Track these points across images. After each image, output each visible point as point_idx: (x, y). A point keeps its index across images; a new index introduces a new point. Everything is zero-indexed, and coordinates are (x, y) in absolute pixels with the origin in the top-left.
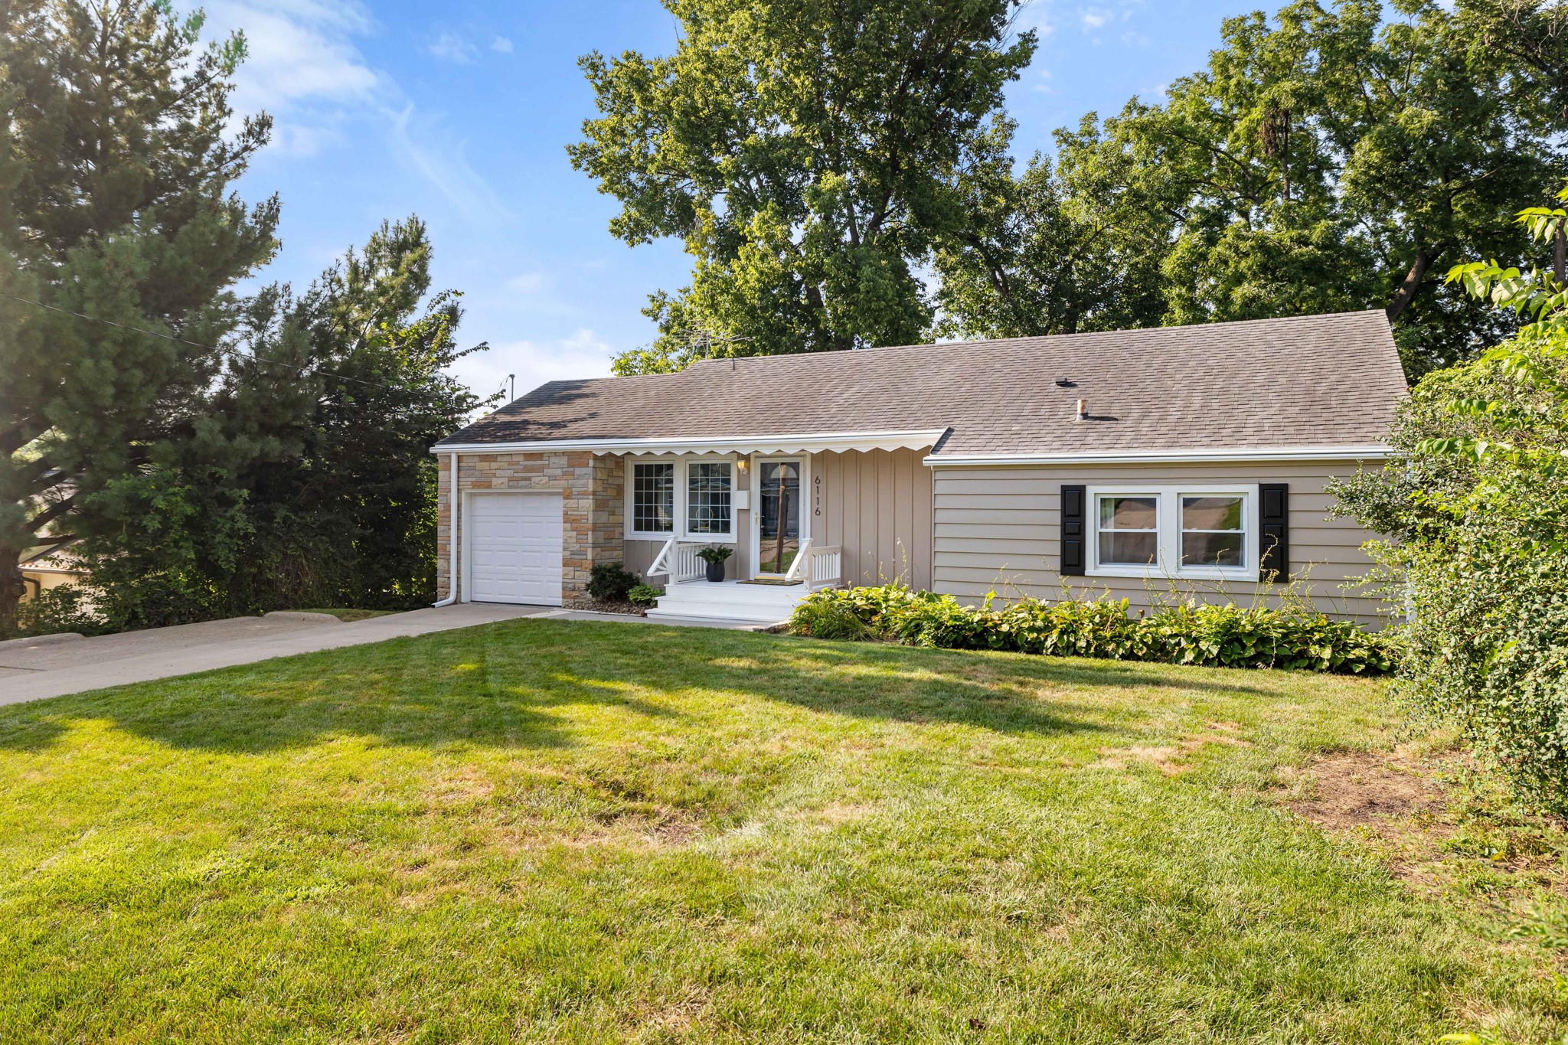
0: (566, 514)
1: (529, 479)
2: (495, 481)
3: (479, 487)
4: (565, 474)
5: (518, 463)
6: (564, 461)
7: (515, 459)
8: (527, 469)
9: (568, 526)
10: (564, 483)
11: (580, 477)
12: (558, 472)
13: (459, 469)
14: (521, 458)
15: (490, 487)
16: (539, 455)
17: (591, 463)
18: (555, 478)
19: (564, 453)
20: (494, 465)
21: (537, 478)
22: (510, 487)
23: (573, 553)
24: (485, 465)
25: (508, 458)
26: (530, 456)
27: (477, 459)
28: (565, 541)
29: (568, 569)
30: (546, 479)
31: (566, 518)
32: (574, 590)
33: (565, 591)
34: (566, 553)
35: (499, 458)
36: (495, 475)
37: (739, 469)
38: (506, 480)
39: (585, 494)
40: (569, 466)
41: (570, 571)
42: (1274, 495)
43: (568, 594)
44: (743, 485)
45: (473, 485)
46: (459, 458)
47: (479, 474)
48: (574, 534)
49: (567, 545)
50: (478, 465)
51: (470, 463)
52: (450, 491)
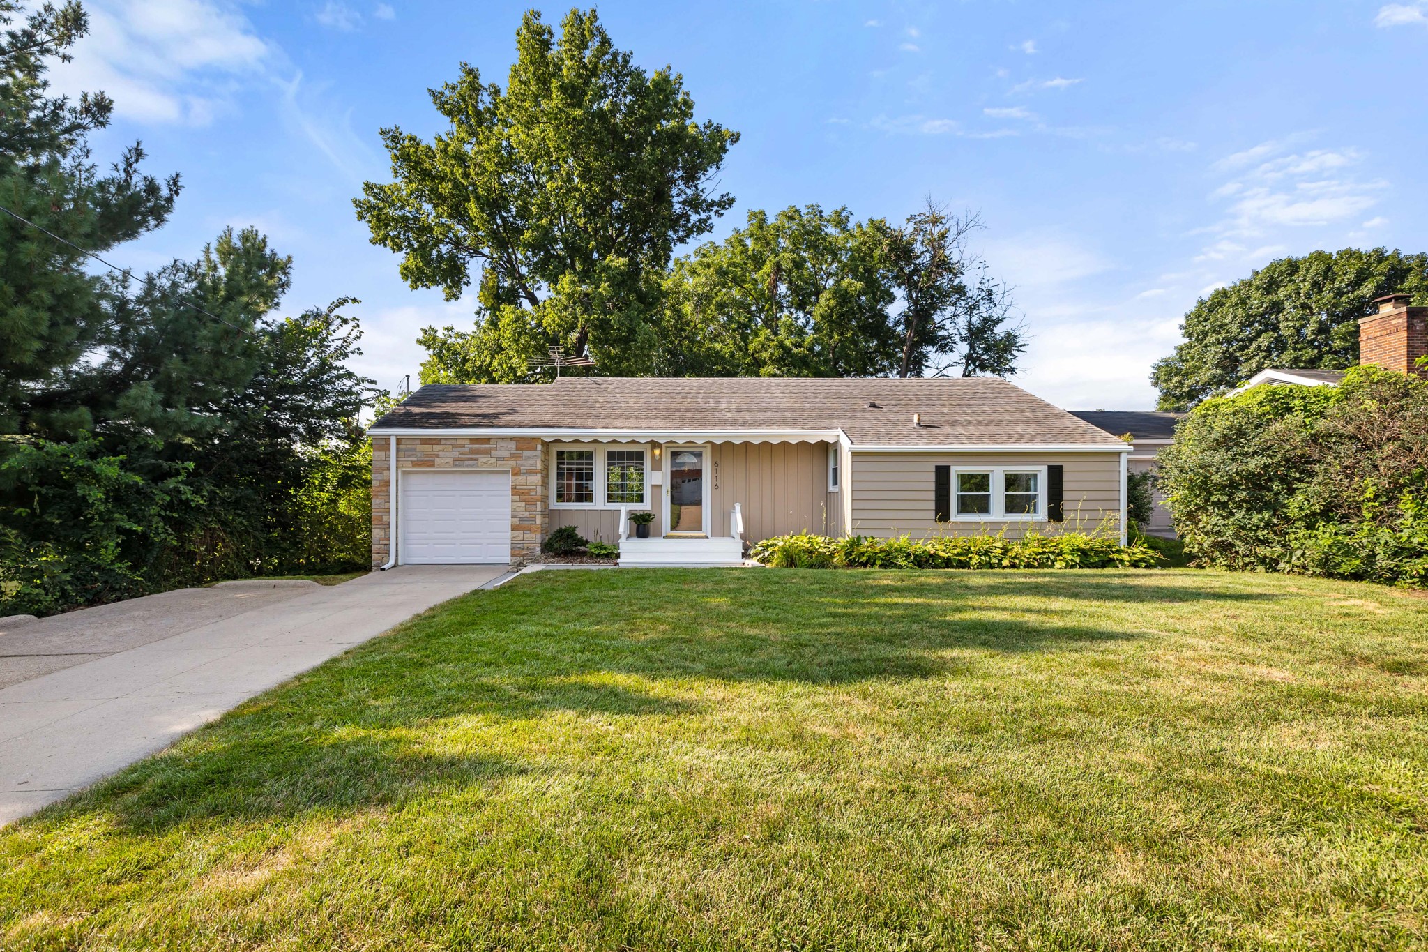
0: (514, 488)
1: (476, 459)
2: (438, 461)
3: (420, 466)
4: (513, 456)
5: (463, 446)
6: (513, 445)
7: (460, 442)
8: (472, 451)
9: (517, 498)
10: (513, 463)
11: (528, 458)
12: (507, 454)
13: (398, 450)
14: (468, 442)
15: (433, 466)
16: (487, 440)
17: (539, 447)
18: (503, 459)
19: (512, 439)
20: (436, 447)
21: (483, 459)
22: (455, 466)
23: (521, 520)
24: (428, 447)
25: (454, 442)
26: (475, 441)
27: (418, 442)
28: (514, 510)
29: (517, 533)
30: (494, 460)
31: (515, 491)
32: (523, 549)
33: (515, 550)
34: (515, 520)
35: (443, 442)
36: (438, 456)
37: (653, 456)
38: (450, 460)
39: (534, 472)
40: (517, 450)
41: (519, 534)
42: (1056, 475)
43: (517, 552)
44: (657, 466)
45: (415, 464)
46: (398, 441)
47: (419, 454)
48: (523, 504)
49: (516, 514)
50: (420, 447)
51: (410, 445)
52: (389, 469)
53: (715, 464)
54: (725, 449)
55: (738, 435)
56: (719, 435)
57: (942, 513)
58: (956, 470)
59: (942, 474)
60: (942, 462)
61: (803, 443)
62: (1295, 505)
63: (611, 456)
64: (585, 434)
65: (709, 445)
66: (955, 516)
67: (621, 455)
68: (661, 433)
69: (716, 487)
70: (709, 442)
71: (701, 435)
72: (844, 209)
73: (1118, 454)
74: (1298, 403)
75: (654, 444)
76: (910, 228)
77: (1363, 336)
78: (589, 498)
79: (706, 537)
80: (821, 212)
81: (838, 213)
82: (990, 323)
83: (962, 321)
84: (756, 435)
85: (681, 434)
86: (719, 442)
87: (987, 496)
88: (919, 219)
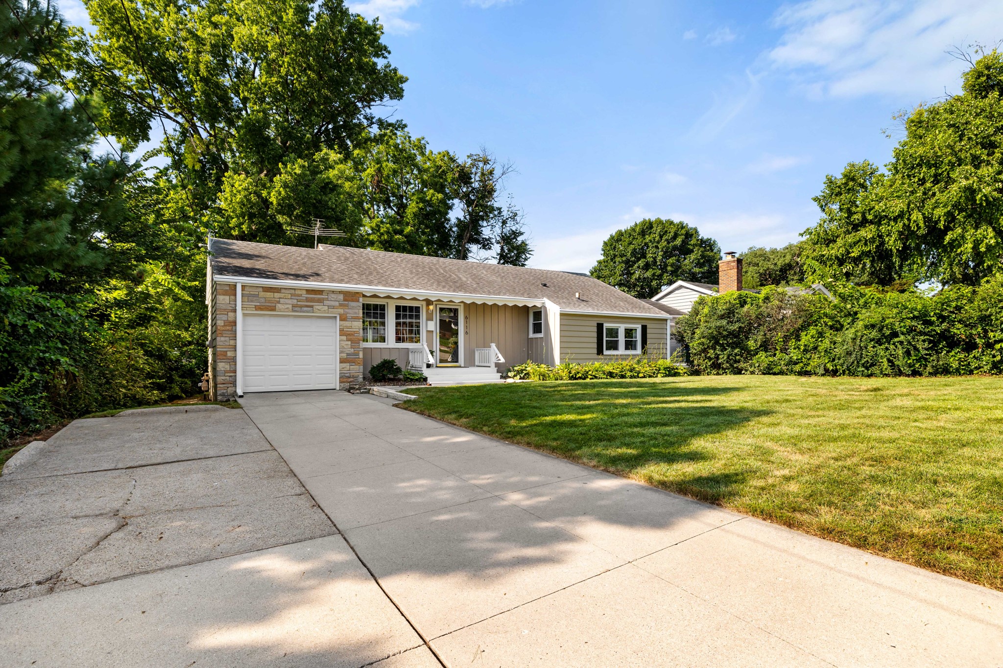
0: (341, 331)
1: (312, 307)
2: (279, 306)
3: (261, 309)
4: (341, 305)
5: (301, 295)
6: (341, 297)
7: (298, 292)
8: (308, 300)
9: (344, 338)
10: (341, 311)
11: (353, 307)
12: (337, 304)
13: (243, 295)
14: (304, 292)
15: (274, 309)
16: (320, 292)
17: (361, 299)
18: (334, 307)
19: (340, 292)
20: (277, 295)
21: (318, 306)
22: (293, 311)
23: (348, 354)
24: (269, 295)
25: (293, 291)
26: (309, 291)
27: (261, 289)
28: (341, 347)
29: (344, 365)
30: (326, 308)
31: (342, 332)
32: (349, 377)
33: (343, 378)
34: (342, 355)
35: (283, 291)
36: (279, 302)
37: (428, 310)
38: (290, 306)
39: (356, 318)
40: (345, 300)
41: (347, 366)
42: (644, 328)
43: (345, 380)
44: (430, 318)
45: (257, 308)
46: (243, 287)
47: (263, 300)
48: (349, 343)
49: (344, 350)
50: (262, 294)
51: (254, 292)
52: (235, 311)
53: (466, 318)
54: (471, 308)
55: (479, 298)
56: (469, 297)
57: (600, 351)
58: (607, 325)
59: (600, 327)
60: (600, 321)
61: (515, 306)
62: (751, 344)
63: (398, 308)
64: (381, 289)
65: (462, 304)
66: (606, 352)
67: (405, 308)
68: (433, 294)
69: (466, 333)
70: (462, 302)
71: (459, 297)
72: (423, 138)
73: (666, 320)
74: (749, 300)
75: (429, 302)
76: (469, 161)
77: (720, 269)
78: (383, 340)
79: (460, 367)
80: (410, 137)
81: (419, 140)
82: (516, 234)
83: (498, 230)
84: (490, 299)
85: (447, 295)
86: (468, 302)
87: (617, 341)
88: (475, 158)
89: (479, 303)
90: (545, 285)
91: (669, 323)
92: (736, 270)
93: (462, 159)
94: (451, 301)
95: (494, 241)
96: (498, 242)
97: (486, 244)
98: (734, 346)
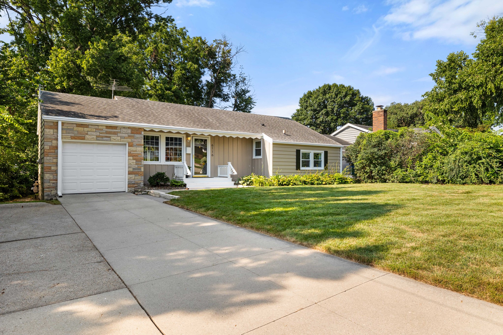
1: (110, 137)
2: (87, 136)
3: (75, 139)
4: (129, 136)
5: (102, 130)
6: (129, 131)
7: (100, 127)
8: (107, 133)
9: (131, 158)
10: (130, 140)
11: (137, 138)
12: (127, 135)
13: (62, 129)
14: (105, 127)
15: (84, 138)
16: (115, 127)
17: (143, 133)
18: (124, 138)
19: (129, 128)
20: (86, 129)
21: (113, 137)
22: (97, 140)
23: (134, 169)
24: (80, 129)
25: (97, 127)
26: (108, 127)
27: (75, 125)
28: (129, 164)
29: (131, 176)
30: (120, 138)
31: (130, 154)
32: (135, 184)
33: (130, 184)
34: (130, 169)
35: (90, 126)
36: (87, 134)
37: (187, 140)
38: (95, 137)
39: (139, 145)
40: (132, 133)
41: (133, 176)
42: (326, 153)
43: (131, 186)
44: (188, 145)
45: (72, 138)
46: (63, 124)
47: (76, 132)
48: (135, 161)
49: (131, 166)
50: (76, 128)
51: (70, 127)
52: (57, 139)
53: (212, 145)
54: (215, 139)
55: (221, 133)
56: (214, 132)
57: (298, 168)
58: (302, 151)
59: (298, 152)
60: (298, 148)
61: (244, 138)
62: (392, 163)
63: (167, 139)
64: (156, 126)
65: (209, 137)
66: (302, 168)
67: (172, 139)
68: (191, 129)
69: (212, 155)
70: (210, 135)
71: (207, 132)
72: (185, 28)
73: (340, 148)
74: (391, 136)
75: (187, 135)
76: (215, 44)
77: (374, 116)
78: (157, 159)
79: (208, 177)
80: (176, 28)
81: (182, 29)
82: (245, 92)
83: (233, 89)
84: (228, 133)
85: (199, 130)
86: (214, 135)
87: (309, 161)
88: (219, 42)
89: (221, 136)
90: (263, 125)
91: (342, 150)
92: (383, 117)
93: (210, 42)
94: (202, 135)
95: (230, 96)
96: (233, 97)
97: (225, 98)
98: (382, 164)
